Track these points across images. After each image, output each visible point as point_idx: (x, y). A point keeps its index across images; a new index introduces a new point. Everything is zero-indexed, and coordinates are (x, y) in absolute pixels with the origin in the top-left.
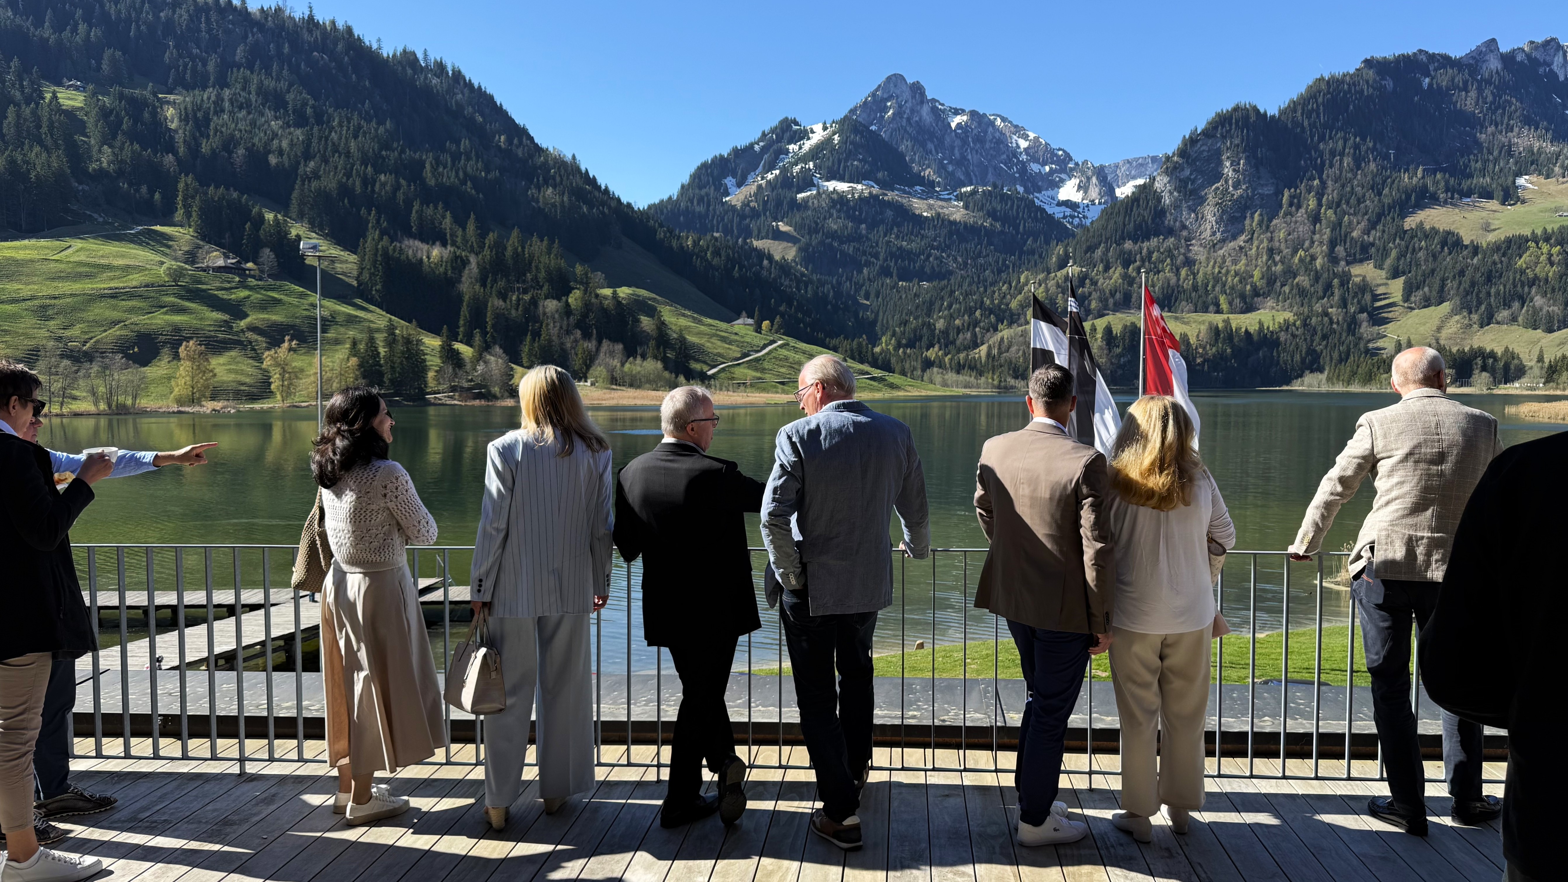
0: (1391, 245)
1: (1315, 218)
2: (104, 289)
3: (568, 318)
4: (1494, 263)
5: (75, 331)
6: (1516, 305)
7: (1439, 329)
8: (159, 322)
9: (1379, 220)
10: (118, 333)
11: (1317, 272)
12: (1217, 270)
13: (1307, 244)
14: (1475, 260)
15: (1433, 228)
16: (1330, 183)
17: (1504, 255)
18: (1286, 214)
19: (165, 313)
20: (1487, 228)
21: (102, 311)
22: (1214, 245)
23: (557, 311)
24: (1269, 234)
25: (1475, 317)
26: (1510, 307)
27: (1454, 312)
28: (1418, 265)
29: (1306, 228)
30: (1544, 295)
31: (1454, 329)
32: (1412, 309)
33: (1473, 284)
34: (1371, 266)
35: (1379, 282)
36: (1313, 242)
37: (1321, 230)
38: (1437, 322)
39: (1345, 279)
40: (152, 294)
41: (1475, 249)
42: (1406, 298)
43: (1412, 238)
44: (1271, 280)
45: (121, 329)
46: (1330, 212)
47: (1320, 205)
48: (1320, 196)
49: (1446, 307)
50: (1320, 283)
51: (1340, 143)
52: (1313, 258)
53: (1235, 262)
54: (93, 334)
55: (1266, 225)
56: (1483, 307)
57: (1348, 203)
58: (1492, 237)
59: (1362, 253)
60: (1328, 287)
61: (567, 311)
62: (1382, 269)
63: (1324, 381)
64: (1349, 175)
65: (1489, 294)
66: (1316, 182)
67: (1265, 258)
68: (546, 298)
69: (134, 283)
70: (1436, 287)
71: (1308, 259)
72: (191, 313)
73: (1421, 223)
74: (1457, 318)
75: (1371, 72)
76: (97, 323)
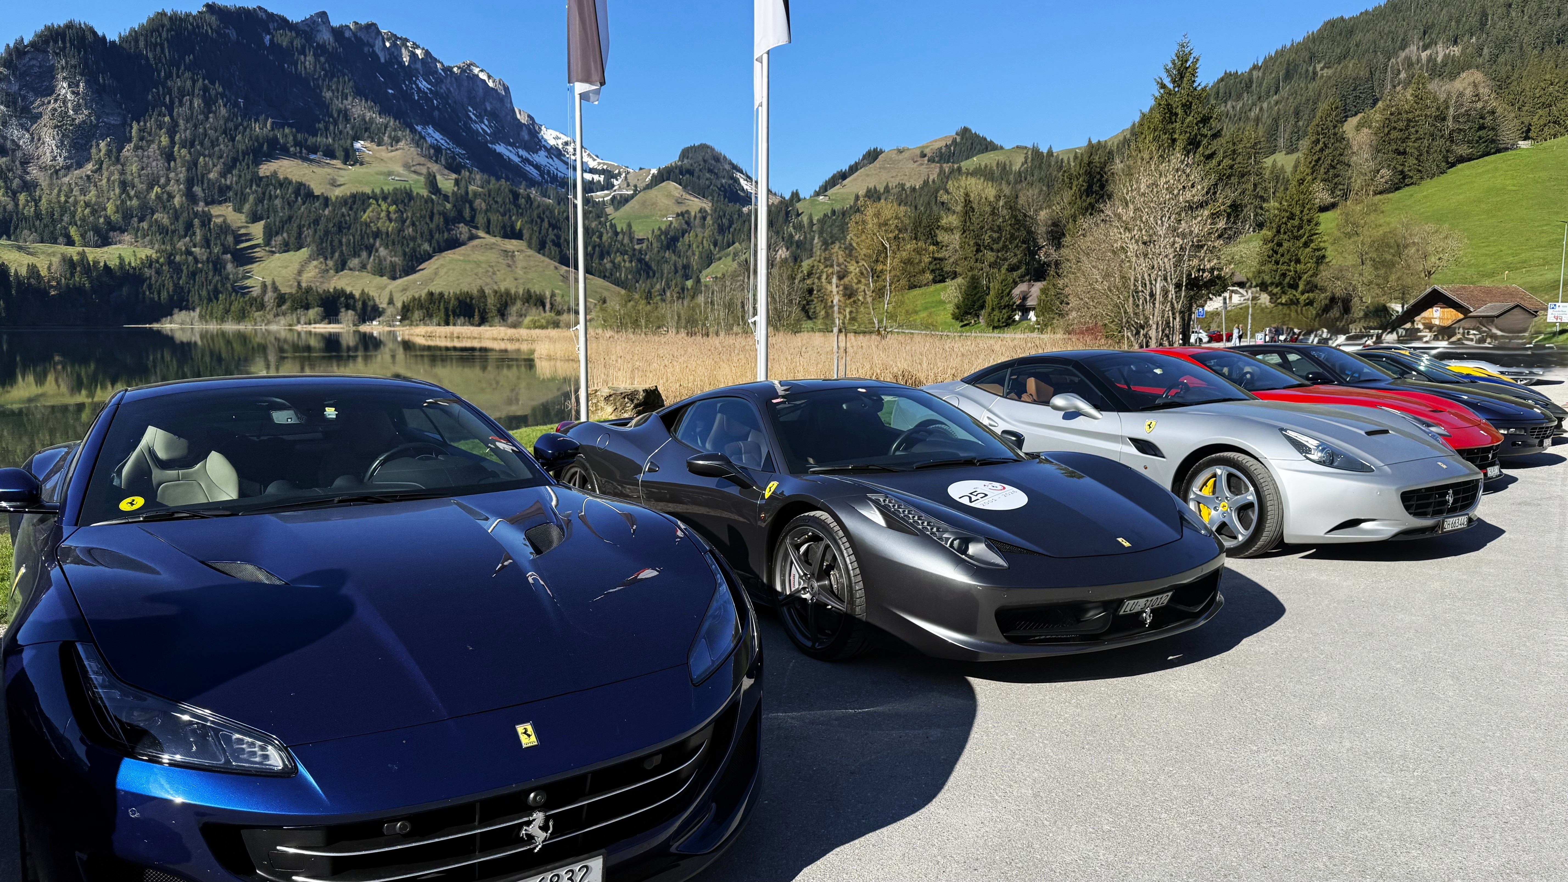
0: (248, 190)
1: (169, 157)
4: (343, 215)
6: (364, 254)
7: (300, 273)
9: (234, 166)
11: (176, 210)
12: (63, 199)
13: (162, 181)
14: (327, 212)
15: (286, 179)
16: (181, 122)
17: (351, 209)
18: (137, 148)
20: (334, 184)
22: (57, 172)
24: (119, 167)
25: (330, 263)
26: (359, 256)
27: (311, 258)
28: (276, 212)
29: (160, 164)
30: (387, 247)
31: (312, 274)
32: (273, 253)
33: (327, 232)
34: (230, 209)
35: (240, 225)
36: (168, 180)
37: (175, 169)
38: (296, 266)
39: (206, 219)
41: (326, 201)
42: (267, 243)
43: (267, 185)
44: (127, 215)
46: (184, 151)
47: (173, 142)
48: (172, 133)
49: (304, 252)
50: (181, 221)
51: (189, 83)
52: (171, 196)
53: (83, 192)
55: (115, 156)
56: (337, 255)
57: (202, 144)
58: (338, 192)
59: (219, 195)
60: (189, 226)
62: (241, 213)
63: (197, 317)
64: (201, 117)
65: (340, 242)
66: (167, 119)
67: (117, 191)
70: (294, 233)
71: (165, 196)
73: (275, 172)
74: (315, 263)
75: (214, 18)
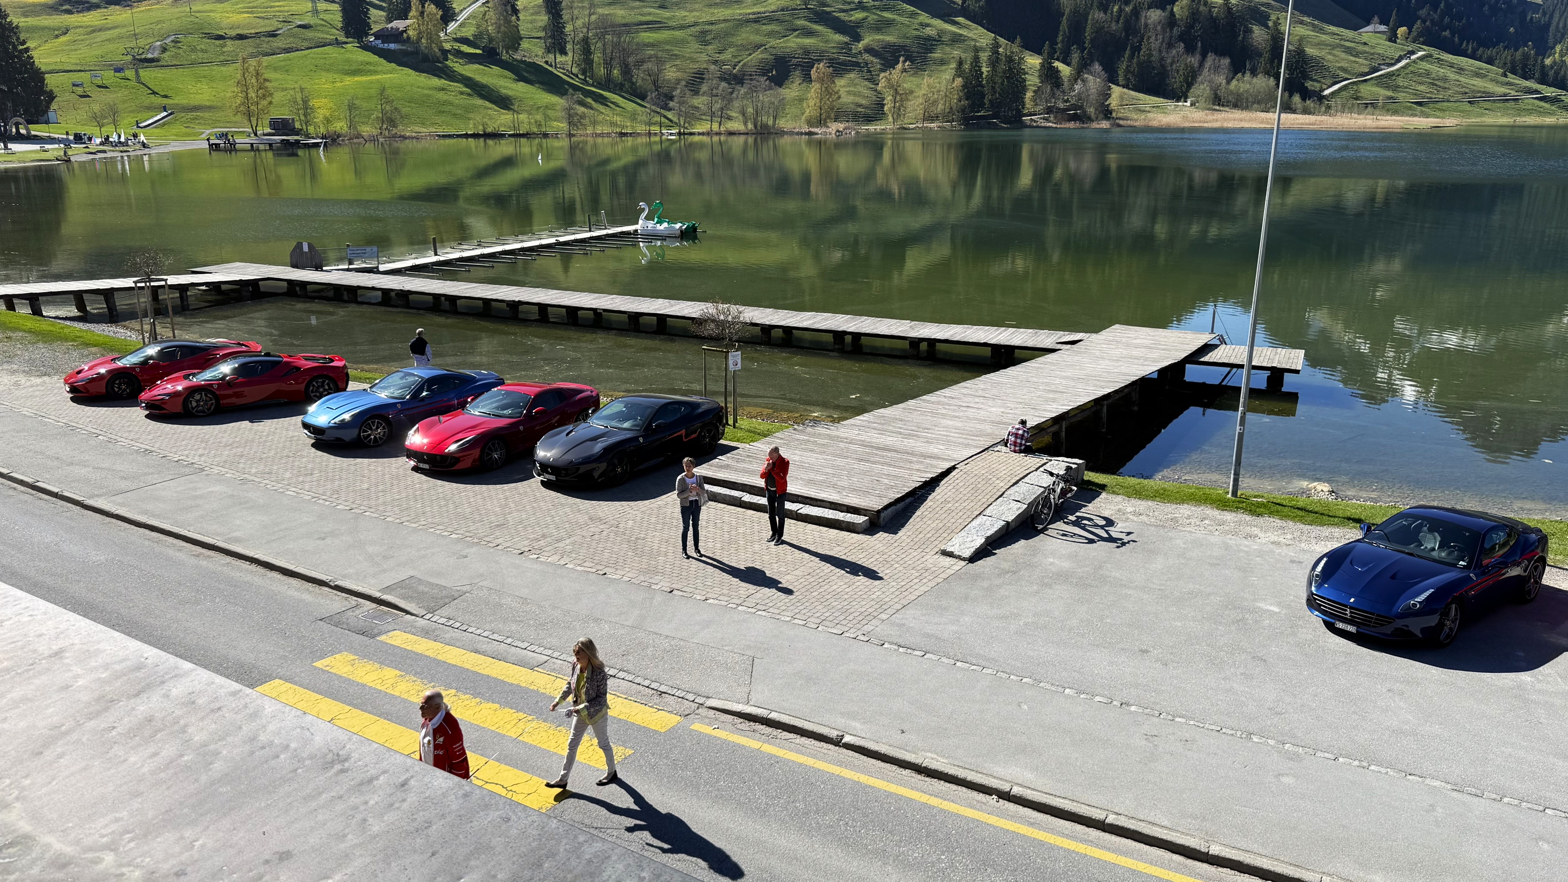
2: (749, 14)
3: (1172, 30)
5: (727, 56)
8: (792, 45)
10: (760, 56)
19: (797, 37)
21: (747, 35)
40: (787, 18)
45: (762, 52)
54: (740, 58)
69: (773, 8)
72: (817, 36)
76: (743, 47)
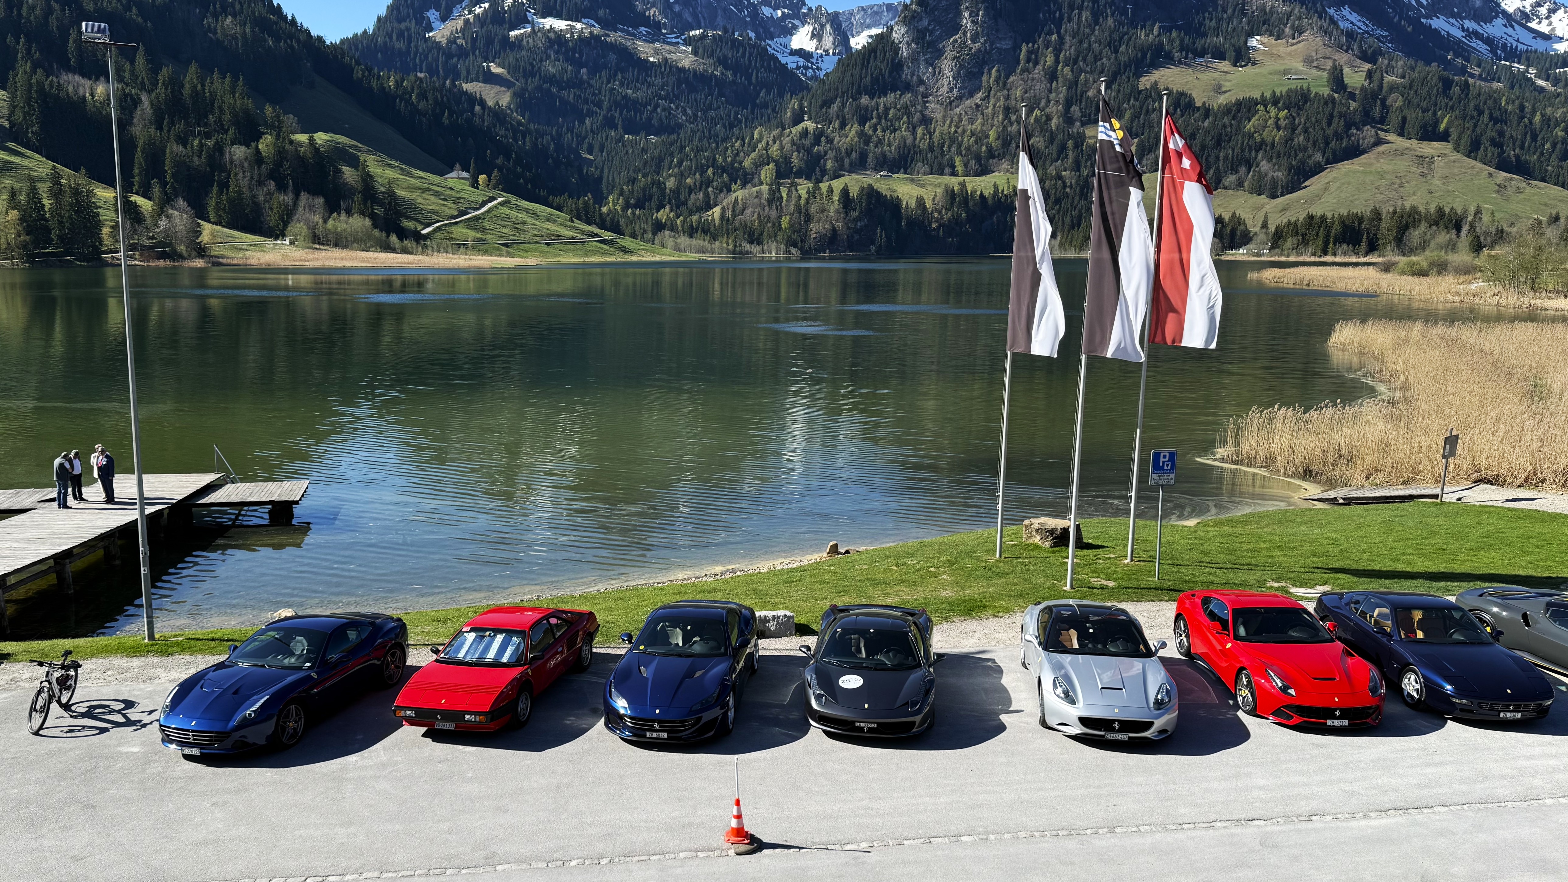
0: (1125, 105)
1: (1052, 75)
3: (259, 167)
4: (1224, 126)
6: (1243, 170)
9: (1114, 81)
11: (1052, 132)
12: (953, 129)
13: (1043, 103)
14: (1206, 124)
15: (1167, 89)
16: (1067, 38)
17: (1234, 118)
18: (1023, 71)
20: (1218, 90)
22: (951, 103)
23: (246, 159)
24: (1005, 92)
26: (1237, 172)
28: (1151, 127)
29: (1043, 86)
30: (1270, 160)
33: (1203, 147)
36: (1049, 101)
37: (1057, 88)
39: (1079, 140)
41: (1207, 111)
43: (1145, 98)
44: (1006, 140)
46: (1067, 70)
47: (1057, 61)
48: (1057, 52)
50: (1055, 144)
52: (1049, 118)
53: (971, 121)
55: (1003, 82)
56: (1212, 172)
57: (1084, 60)
58: (1222, 100)
60: (1063, 148)
61: (258, 159)
64: (1087, 31)
66: (1054, 37)
67: (1001, 117)
68: (233, 144)
71: (1044, 118)
73: (1156, 83)
